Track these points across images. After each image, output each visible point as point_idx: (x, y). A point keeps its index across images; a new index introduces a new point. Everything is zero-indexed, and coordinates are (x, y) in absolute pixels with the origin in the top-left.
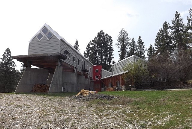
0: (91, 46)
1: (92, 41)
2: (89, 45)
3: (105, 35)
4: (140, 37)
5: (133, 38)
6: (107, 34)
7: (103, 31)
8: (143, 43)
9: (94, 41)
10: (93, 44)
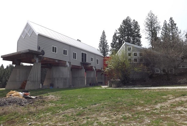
0: (117, 35)
1: (117, 30)
2: (115, 34)
3: (131, 22)
4: (171, 19)
5: (165, 21)
6: (134, 20)
7: (130, 18)
8: (175, 24)
9: (120, 29)
10: (119, 33)
